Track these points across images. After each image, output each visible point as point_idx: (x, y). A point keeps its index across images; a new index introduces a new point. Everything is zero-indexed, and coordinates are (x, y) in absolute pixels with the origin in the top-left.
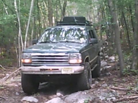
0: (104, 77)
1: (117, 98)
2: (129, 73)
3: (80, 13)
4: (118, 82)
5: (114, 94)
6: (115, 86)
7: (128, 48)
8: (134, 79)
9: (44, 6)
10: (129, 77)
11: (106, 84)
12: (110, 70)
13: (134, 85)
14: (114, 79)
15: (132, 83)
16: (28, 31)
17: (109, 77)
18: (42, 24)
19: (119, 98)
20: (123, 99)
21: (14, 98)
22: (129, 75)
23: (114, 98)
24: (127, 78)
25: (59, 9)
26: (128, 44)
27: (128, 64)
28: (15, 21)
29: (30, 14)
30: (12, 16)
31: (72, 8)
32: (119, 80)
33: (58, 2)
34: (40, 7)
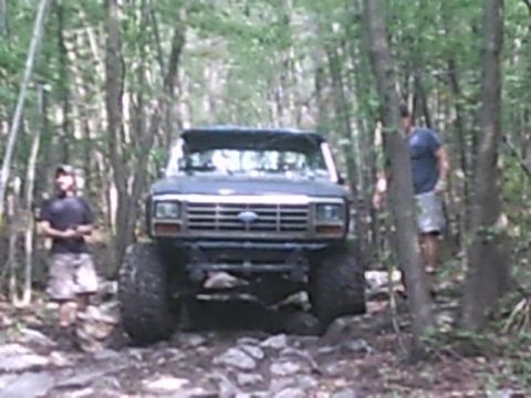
0: (340, 359)
2: (448, 347)
3: (240, 82)
4: (401, 382)
8: (468, 372)
9: (88, 42)
10: (450, 365)
11: (351, 392)
12: (366, 330)
14: (381, 371)
15: (460, 390)
16: (15, 148)
17: (358, 362)
18: (77, 122)
22: (448, 354)
24: (438, 365)
25: (150, 62)
27: (443, 306)
29: (27, 73)
31: (207, 60)
32: (405, 373)
33: (149, 29)
34: (69, 46)
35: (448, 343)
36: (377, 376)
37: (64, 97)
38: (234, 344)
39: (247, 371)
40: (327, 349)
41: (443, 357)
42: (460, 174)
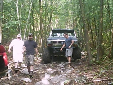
0: (77, 66)
1: (87, 80)
2: (94, 64)
3: (61, 22)
4: (87, 69)
5: (85, 78)
6: (85, 72)
7: (93, 46)
8: (98, 68)
9: (37, 16)
11: (79, 71)
12: (81, 61)
13: (98, 72)
14: (84, 67)
15: (96, 70)
16: (26, 33)
17: (80, 66)
18: (35, 29)
19: (88, 81)
20: (91, 81)
21: (15, 78)
23: (85, 81)
25: (47, 19)
26: (92, 44)
27: (94, 57)
28: (17, 26)
29: (28, 21)
30: (15, 22)
31: (56, 18)
32: (88, 68)
33: (46, 14)
34: (34, 17)
35: (94, 63)
36: (83, 68)
37: (33, 25)
38: (61, 63)
39: (63, 67)
40: (75, 64)
41: (94, 65)
42: (96, 36)
